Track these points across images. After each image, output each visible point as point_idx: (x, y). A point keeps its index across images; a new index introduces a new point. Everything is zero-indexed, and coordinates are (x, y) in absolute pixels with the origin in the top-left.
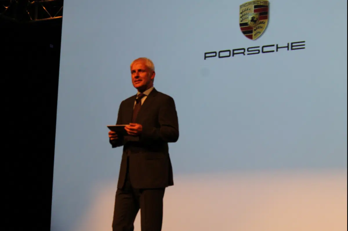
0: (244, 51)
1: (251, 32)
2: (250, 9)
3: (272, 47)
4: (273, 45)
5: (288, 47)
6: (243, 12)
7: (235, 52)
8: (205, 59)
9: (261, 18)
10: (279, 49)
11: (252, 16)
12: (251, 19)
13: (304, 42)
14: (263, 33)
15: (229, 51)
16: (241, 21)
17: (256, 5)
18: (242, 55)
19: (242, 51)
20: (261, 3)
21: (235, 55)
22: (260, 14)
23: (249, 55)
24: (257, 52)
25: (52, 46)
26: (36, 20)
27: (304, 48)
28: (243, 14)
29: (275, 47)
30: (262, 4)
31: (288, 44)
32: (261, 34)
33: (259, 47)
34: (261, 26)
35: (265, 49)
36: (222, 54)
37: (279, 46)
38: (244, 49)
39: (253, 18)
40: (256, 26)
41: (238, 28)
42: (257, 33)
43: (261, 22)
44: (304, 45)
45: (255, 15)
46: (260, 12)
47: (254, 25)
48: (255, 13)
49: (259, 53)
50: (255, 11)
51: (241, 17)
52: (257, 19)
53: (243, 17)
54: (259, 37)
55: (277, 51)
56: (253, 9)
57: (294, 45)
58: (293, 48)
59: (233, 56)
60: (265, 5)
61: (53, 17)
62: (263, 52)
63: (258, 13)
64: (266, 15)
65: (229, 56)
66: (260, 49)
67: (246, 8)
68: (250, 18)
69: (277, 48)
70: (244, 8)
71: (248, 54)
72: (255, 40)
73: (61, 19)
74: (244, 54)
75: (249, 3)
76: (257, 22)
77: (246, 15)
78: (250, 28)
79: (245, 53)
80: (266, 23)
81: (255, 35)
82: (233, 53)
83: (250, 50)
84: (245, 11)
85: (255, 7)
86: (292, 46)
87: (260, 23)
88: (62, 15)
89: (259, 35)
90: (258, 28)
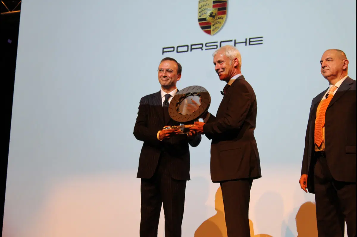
0: (203, 46)
1: (210, 27)
2: (208, 5)
4: (231, 41)
5: (246, 42)
6: (201, 7)
7: (193, 47)
8: (163, 54)
9: (219, 14)
10: (236, 45)
11: (210, 12)
12: (210, 14)
13: (261, 37)
14: (221, 29)
15: (187, 46)
16: (200, 16)
17: (214, 0)
18: (200, 50)
19: (201, 46)
21: (193, 50)
22: (219, 9)
24: (215, 47)
27: (261, 44)
28: (201, 10)
29: (233, 42)
31: (246, 39)
32: (219, 29)
33: (216, 42)
34: (219, 21)
36: (180, 49)
37: (237, 42)
38: (202, 44)
39: (212, 13)
40: (214, 21)
41: (197, 23)
42: (215, 28)
44: (261, 41)
45: (214, 10)
47: (213, 21)
50: (214, 6)
51: (200, 13)
52: (215, 14)
53: (202, 13)
56: (212, 4)
58: (251, 43)
59: (191, 51)
60: (224, 0)
61: (11, 11)
63: (217, 8)
64: (224, 11)
65: (187, 51)
66: (218, 44)
67: (205, 3)
68: (208, 13)
69: (235, 43)
70: (202, 4)
71: (206, 49)
72: (213, 35)
73: (19, 14)
74: (202, 50)
76: (215, 17)
77: (205, 10)
78: (209, 23)
79: (203, 48)
80: (225, 19)
81: (213, 31)
82: (191, 48)
83: (208, 45)
84: (204, 6)
85: (214, 2)
86: (249, 42)
87: (219, 18)
89: (218, 30)
90: (217, 23)
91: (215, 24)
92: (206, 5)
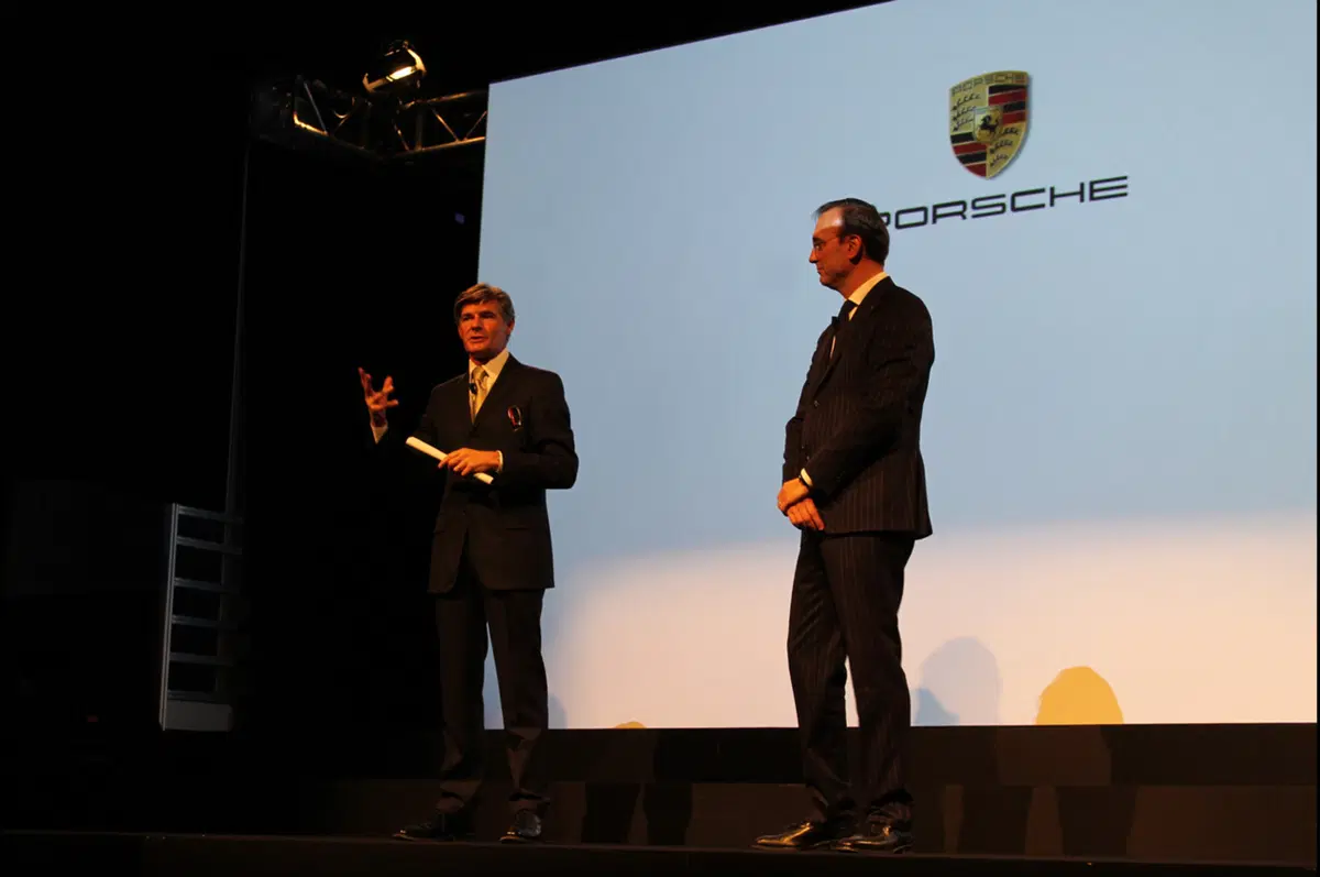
0: (965, 209)
1: (983, 157)
2: (977, 97)
3: (1041, 195)
4: (1042, 191)
5: (1081, 193)
6: (959, 104)
7: (940, 211)
9: (1007, 120)
10: (1056, 200)
11: (982, 116)
12: (980, 123)
13: (1125, 178)
14: (1014, 159)
15: (924, 209)
16: (956, 129)
17: (993, 84)
18: (960, 217)
19: (959, 208)
20: (1007, 78)
21: (939, 221)
22: (1007, 109)
23: (977, 219)
24: (999, 209)
25: (460, 219)
26: (419, 149)
27: (1125, 194)
28: (959, 112)
29: (1048, 193)
30: (1010, 82)
31: (1082, 185)
32: (1008, 162)
33: (1003, 196)
34: (1007, 141)
35: (1020, 202)
36: (904, 219)
37: (1057, 192)
38: (963, 203)
39: (986, 121)
40: (994, 140)
41: (949, 146)
42: (998, 159)
43: (1006, 130)
44: (1124, 187)
45: (994, 111)
46: (1004, 104)
47: (990, 139)
48: (993, 107)
49: (1003, 211)
50: (992, 101)
51: (955, 119)
52: (998, 121)
53: (960, 119)
54: (1006, 168)
55: (1052, 204)
56: (987, 96)
57: (1096, 186)
58: (1096, 195)
59: (934, 221)
60: (1020, 84)
61: (461, 139)
62: (1014, 209)
63: (1000, 106)
64: (1021, 111)
65: (924, 223)
66: (1007, 201)
67: (968, 93)
68: (979, 120)
69: (1053, 197)
70: (960, 96)
71: (975, 216)
72: (994, 177)
73: (482, 145)
74: (964, 218)
75: (976, 80)
76: (998, 130)
77: (968, 111)
78: (981, 146)
79: (966, 213)
80: (1023, 133)
81: (992, 165)
82: (935, 214)
83: (978, 204)
84: (965, 101)
85: (992, 90)
86: (1092, 191)
87: (1006, 132)
88: (484, 134)
89: (1006, 164)
90: (1001, 146)
91: (997, 147)
92: (971, 98)
